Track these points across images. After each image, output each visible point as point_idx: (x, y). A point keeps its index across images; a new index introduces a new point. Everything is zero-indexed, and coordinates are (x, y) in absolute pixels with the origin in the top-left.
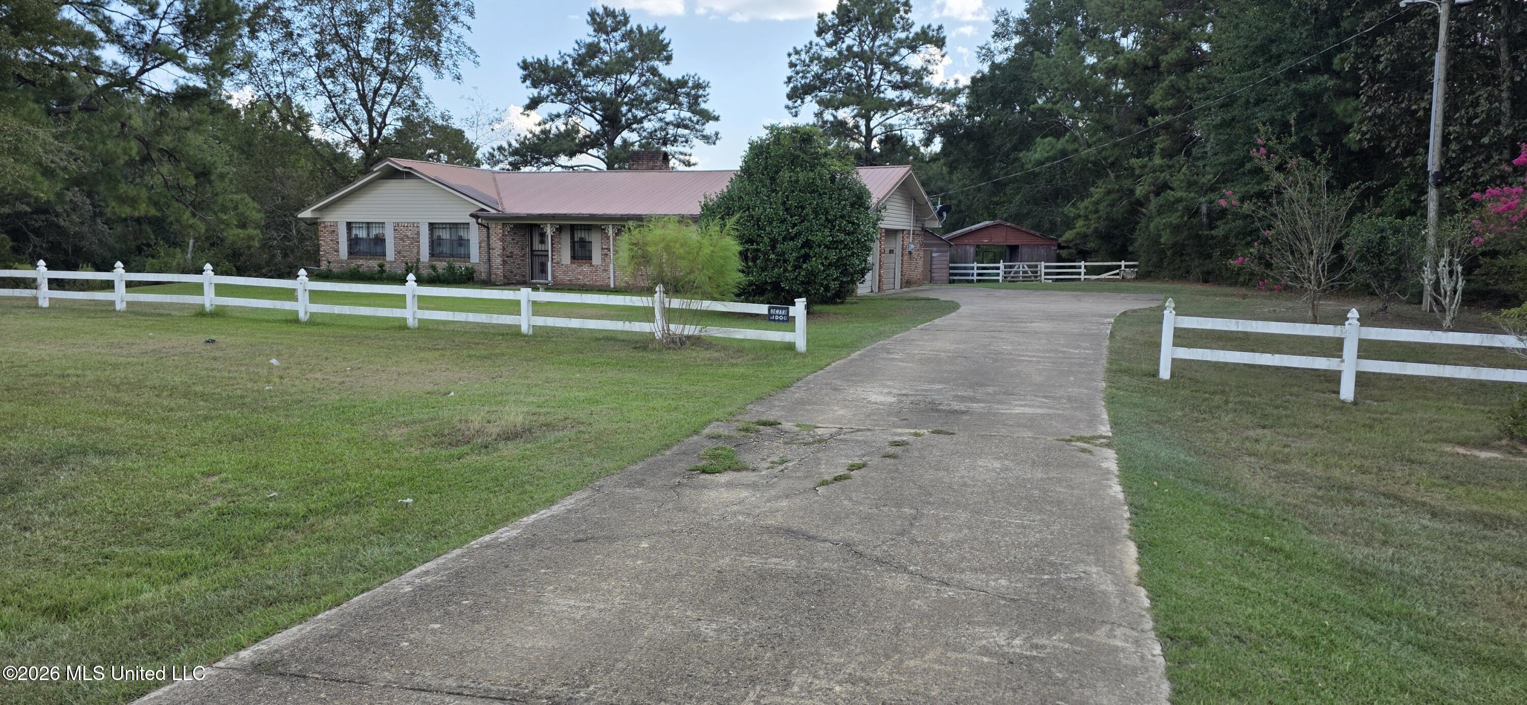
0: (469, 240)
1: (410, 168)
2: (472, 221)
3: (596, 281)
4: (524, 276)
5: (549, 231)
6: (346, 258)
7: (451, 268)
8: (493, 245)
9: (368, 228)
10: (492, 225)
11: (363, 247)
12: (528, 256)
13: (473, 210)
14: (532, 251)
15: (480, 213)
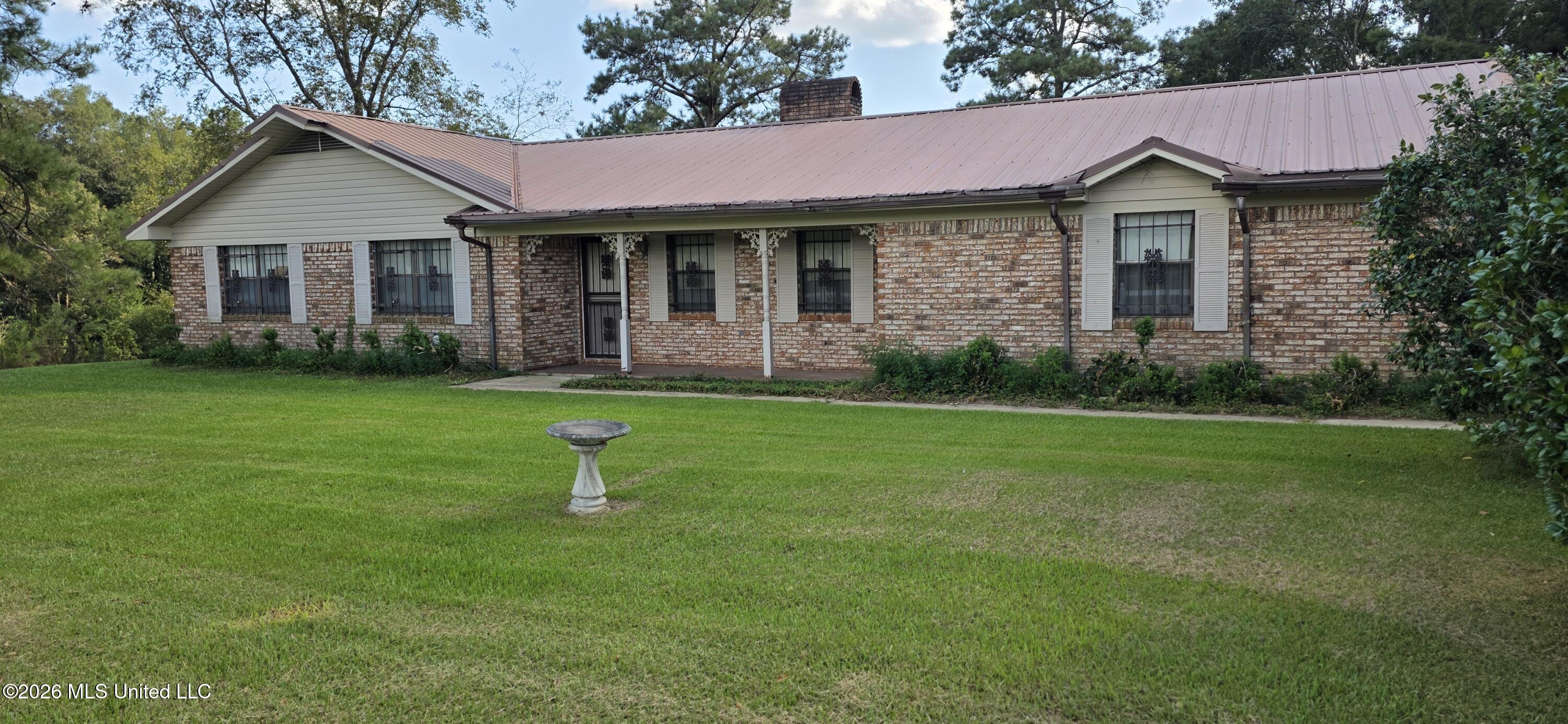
0: (449, 276)
1: (324, 125)
2: (452, 232)
3: (726, 358)
4: (571, 349)
5: (621, 251)
6: (218, 319)
7: (413, 338)
8: (499, 285)
9: (258, 257)
10: (497, 243)
11: (251, 297)
12: (579, 305)
13: (454, 209)
14: (587, 295)
15: (467, 216)
